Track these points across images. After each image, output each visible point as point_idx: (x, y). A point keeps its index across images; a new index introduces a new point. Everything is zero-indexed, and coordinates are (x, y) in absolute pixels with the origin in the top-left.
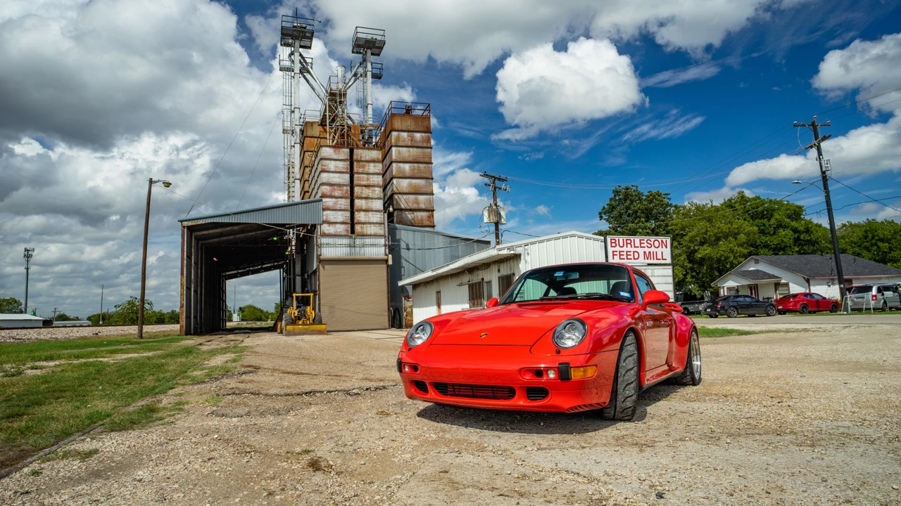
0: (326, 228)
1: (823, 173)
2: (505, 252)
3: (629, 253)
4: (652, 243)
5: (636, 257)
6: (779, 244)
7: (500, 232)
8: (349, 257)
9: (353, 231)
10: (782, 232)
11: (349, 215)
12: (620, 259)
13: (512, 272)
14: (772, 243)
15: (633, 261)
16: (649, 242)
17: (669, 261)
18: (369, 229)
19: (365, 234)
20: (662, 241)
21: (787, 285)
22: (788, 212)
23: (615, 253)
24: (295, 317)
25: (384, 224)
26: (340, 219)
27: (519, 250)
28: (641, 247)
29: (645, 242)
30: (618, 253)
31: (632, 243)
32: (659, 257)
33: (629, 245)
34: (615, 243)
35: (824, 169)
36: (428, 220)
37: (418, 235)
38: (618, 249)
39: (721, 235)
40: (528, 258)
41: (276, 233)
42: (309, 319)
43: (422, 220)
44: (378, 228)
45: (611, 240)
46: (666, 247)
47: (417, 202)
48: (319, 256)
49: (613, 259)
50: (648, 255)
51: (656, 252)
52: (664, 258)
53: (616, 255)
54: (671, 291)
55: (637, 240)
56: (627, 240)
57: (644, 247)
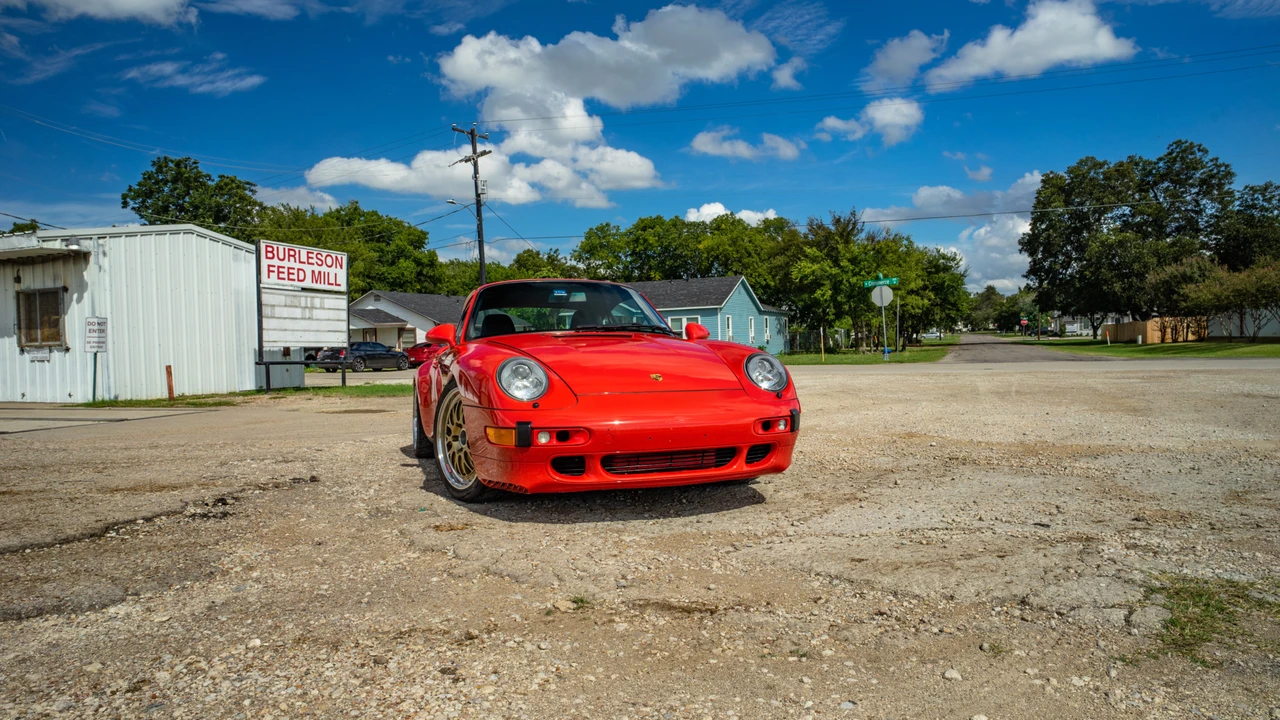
1: (478, 195)
2: (57, 245)
3: (291, 271)
4: (323, 259)
5: (301, 277)
6: (398, 278)
10: (403, 263)
12: (279, 278)
13: (60, 284)
14: (389, 276)
15: (296, 283)
16: (319, 256)
17: (343, 288)
20: (337, 258)
21: (413, 331)
22: (411, 237)
23: (271, 269)
27: (86, 245)
28: (309, 263)
29: (314, 256)
30: (275, 269)
31: (297, 256)
32: (332, 281)
33: (292, 259)
34: (272, 252)
35: (480, 192)
38: (275, 262)
40: (105, 262)
45: (267, 246)
46: (341, 267)
49: (269, 277)
50: (317, 277)
51: (328, 273)
52: (338, 283)
53: (273, 271)
54: (345, 332)
55: (304, 252)
56: (289, 250)
57: (313, 264)
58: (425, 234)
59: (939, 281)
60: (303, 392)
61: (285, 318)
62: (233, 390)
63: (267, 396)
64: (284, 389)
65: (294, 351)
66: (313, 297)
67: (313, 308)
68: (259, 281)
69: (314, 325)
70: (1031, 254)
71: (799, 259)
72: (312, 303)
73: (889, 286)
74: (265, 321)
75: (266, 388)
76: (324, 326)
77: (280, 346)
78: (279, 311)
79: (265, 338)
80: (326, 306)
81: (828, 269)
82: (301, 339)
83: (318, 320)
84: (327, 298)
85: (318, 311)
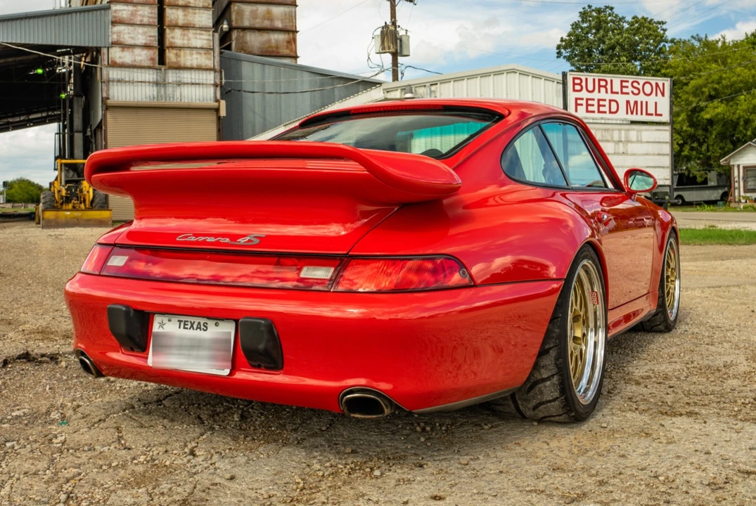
0: (117, 54)
2: (398, 95)
4: (640, 87)
5: (614, 109)
7: (399, 69)
8: (155, 103)
9: (162, 60)
11: (156, 34)
12: (587, 111)
15: (608, 115)
16: (635, 84)
17: (666, 117)
18: (189, 58)
19: (182, 65)
20: (657, 85)
23: (579, 102)
24: (62, 198)
25: (213, 49)
26: (141, 40)
27: (421, 93)
28: (622, 93)
29: (629, 84)
30: (584, 102)
31: (609, 87)
32: (651, 110)
33: (603, 90)
34: (580, 84)
36: (287, 48)
37: (270, 71)
38: (584, 94)
39: (741, 85)
41: (42, 62)
42: (84, 201)
43: (277, 47)
44: (204, 56)
45: (574, 79)
46: (663, 94)
47: (269, 17)
48: (104, 100)
49: (577, 110)
50: (632, 108)
51: (647, 103)
52: (658, 113)
53: (582, 105)
54: (667, 167)
55: (617, 80)
56: (599, 80)
57: (628, 93)
66: (628, 130)
67: (628, 141)
69: (629, 161)
72: (627, 136)
76: (642, 161)
80: (644, 140)
83: (634, 154)
84: (646, 130)
85: (634, 145)
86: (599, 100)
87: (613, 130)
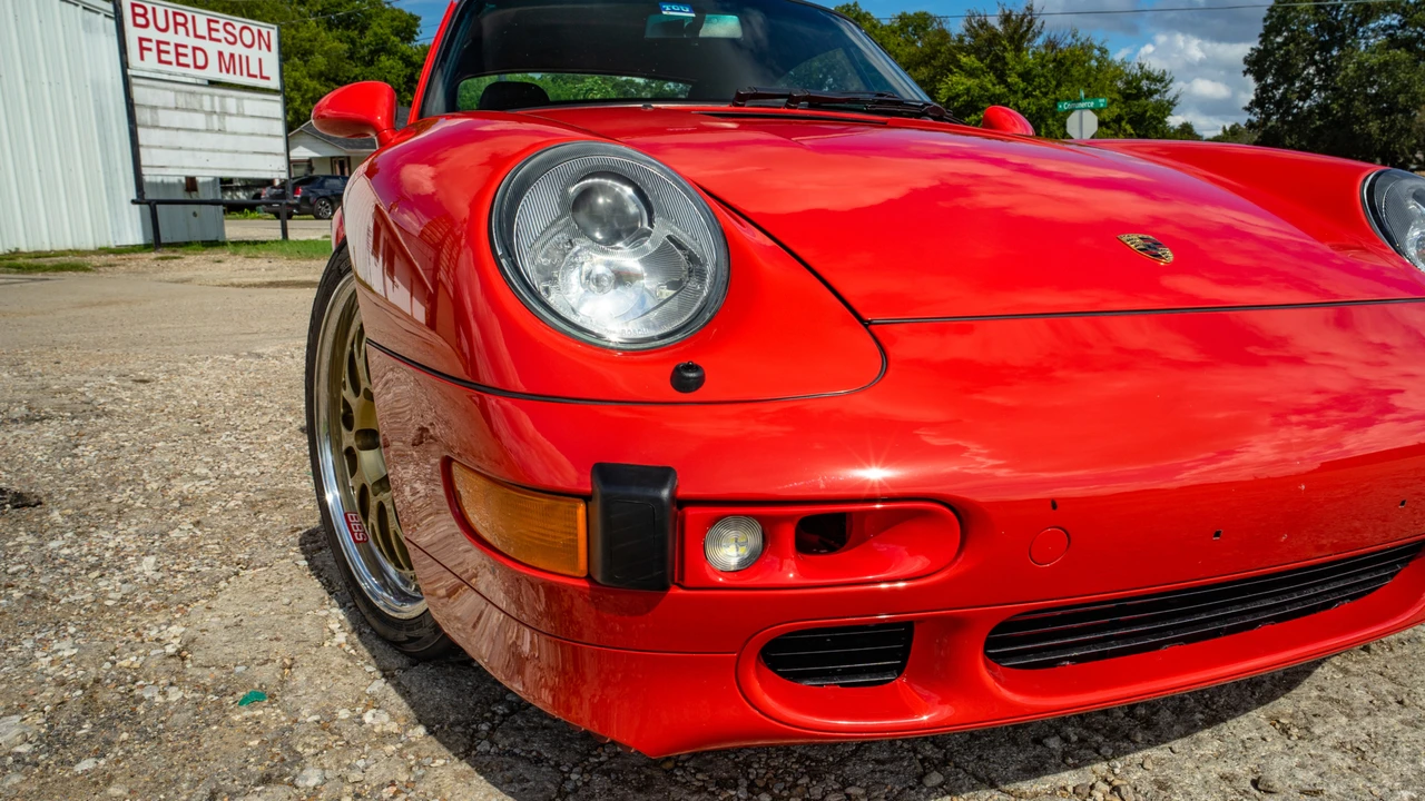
3: (181, 50)
4: (237, 33)
5: (201, 62)
10: (384, 62)
12: (160, 61)
15: (192, 71)
16: (229, 28)
17: (275, 83)
20: (259, 32)
22: (396, 23)
23: (145, 44)
28: (211, 39)
29: (219, 26)
30: (153, 45)
31: (190, 25)
32: (254, 70)
33: (181, 29)
34: (144, 16)
38: (151, 32)
45: (133, 5)
46: (269, 48)
49: (142, 58)
50: (227, 63)
51: (247, 58)
52: (264, 74)
53: (150, 49)
54: (282, 154)
55: (202, 19)
56: (175, 14)
57: (219, 41)
58: (417, 19)
59: (1139, 110)
60: (216, 249)
61: (178, 129)
62: (105, 245)
63: (154, 255)
64: (187, 244)
65: (204, 184)
66: (223, 96)
67: (224, 113)
68: (125, 65)
69: (228, 142)
70: (1259, 78)
71: (951, 71)
72: (222, 106)
73: (1092, 110)
74: (141, 132)
75: (155, 242)
76: (246, 143)
77: (175, 175)
78: (165, 118)
79: (145, 160)
80: (247, 112)
81: (990, 86)
82: (210, 165)
83: (235, 133)
84: (249, 98)
85: (234, 119)
86: (177, 46)
87: (202, 94)
